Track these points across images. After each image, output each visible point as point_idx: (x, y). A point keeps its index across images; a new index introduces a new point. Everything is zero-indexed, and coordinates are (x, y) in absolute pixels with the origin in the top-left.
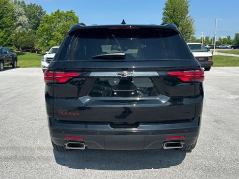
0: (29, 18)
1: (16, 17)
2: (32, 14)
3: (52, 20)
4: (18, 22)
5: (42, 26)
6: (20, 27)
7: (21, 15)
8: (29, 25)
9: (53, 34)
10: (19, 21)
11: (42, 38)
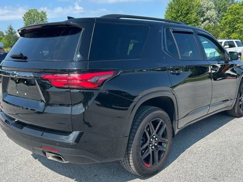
0: (219, 12)
1: (204, 12)
2: (221, 7)
3: (237, 11)
4: (205, 17)
5: (226, 19)
6: (207, 21)
7: (210, 9)
8: (218, 19)
9: (236, 26)
10: (206, 15)
11: (224, 32)
